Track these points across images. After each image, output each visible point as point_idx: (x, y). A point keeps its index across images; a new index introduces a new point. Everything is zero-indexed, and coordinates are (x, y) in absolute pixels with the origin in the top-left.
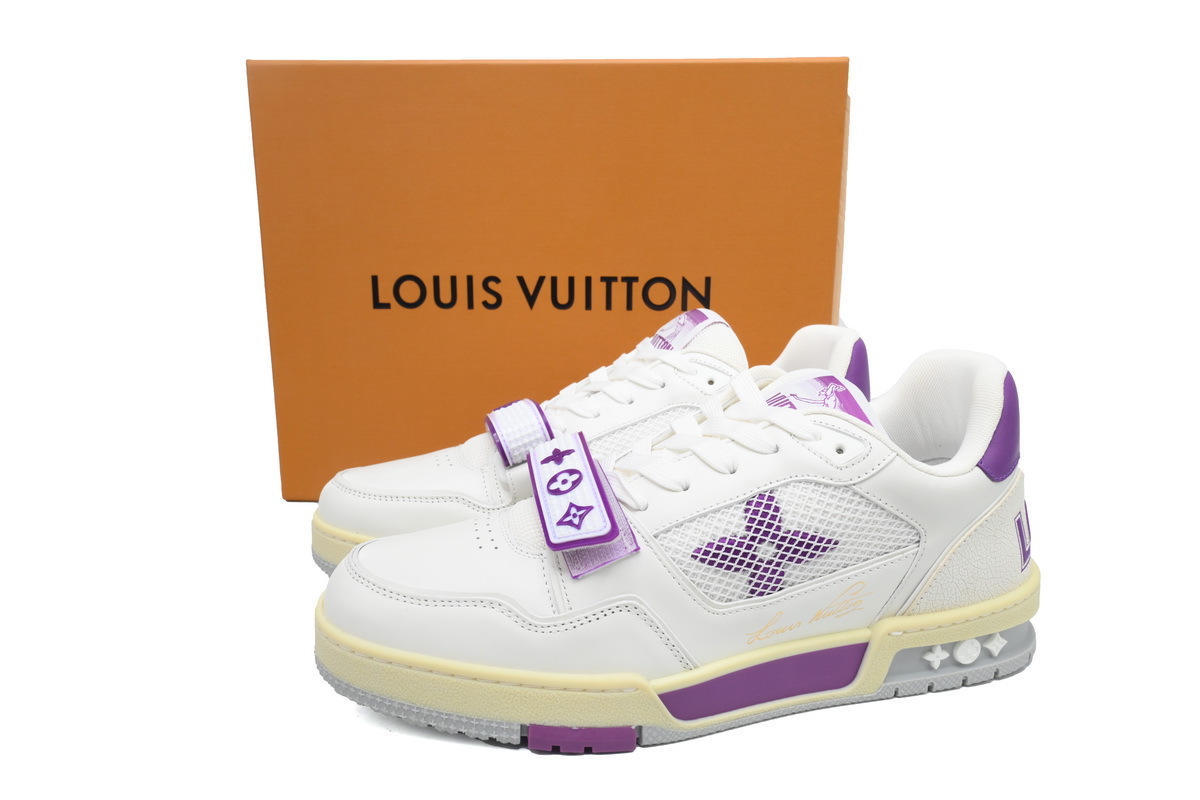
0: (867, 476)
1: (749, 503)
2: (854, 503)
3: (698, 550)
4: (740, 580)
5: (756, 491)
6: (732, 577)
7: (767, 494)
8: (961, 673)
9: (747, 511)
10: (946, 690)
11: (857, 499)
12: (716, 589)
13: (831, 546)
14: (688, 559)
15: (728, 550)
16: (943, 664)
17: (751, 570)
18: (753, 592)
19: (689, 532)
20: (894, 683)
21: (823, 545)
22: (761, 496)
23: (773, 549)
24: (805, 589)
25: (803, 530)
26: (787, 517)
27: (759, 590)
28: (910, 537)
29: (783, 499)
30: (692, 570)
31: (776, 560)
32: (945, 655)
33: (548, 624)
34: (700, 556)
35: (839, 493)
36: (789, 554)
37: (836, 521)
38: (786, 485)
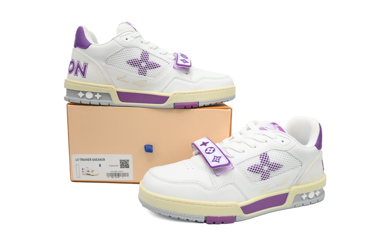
0: (290, 148)
1: (261, 155)
2: (287, 155)
3: (249, 168)
4: (259, 176)
5: (263, 152)
6: (257, 175)
7: (265, 153)
8: (310, 201)
9: (260, 157)
10: (306, 205)
11: (288, 154)
12: (253, 178)
13: (281, 166)
14: (247, 170)
15: (257, 168)
16: (306, 198)
17: (262, 173)
18: (262, 179)
19: (246, 163)
20: (294, 204)
21: (280, 166)
22: (264, 154)
23: (268, 168)
24: (275, 178)
25: (275, 162)
26: (271, 159)
27: (264, 178)
28: (300, 164)
29: (269, 154)
30: (247, 173)
31: (268, 170)
32: (306, 196)
33: (211, 188)
34: (250, 169)
35: (284, 153)
36: (272, 169)
37: (283, 160)
38: (270, 150)
